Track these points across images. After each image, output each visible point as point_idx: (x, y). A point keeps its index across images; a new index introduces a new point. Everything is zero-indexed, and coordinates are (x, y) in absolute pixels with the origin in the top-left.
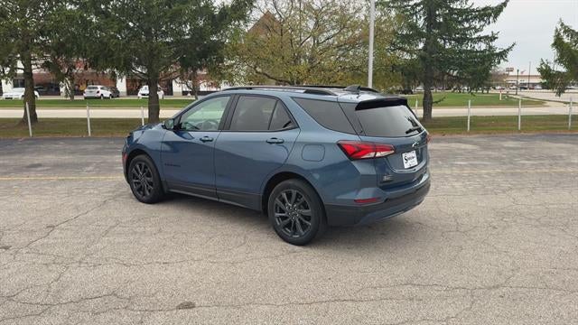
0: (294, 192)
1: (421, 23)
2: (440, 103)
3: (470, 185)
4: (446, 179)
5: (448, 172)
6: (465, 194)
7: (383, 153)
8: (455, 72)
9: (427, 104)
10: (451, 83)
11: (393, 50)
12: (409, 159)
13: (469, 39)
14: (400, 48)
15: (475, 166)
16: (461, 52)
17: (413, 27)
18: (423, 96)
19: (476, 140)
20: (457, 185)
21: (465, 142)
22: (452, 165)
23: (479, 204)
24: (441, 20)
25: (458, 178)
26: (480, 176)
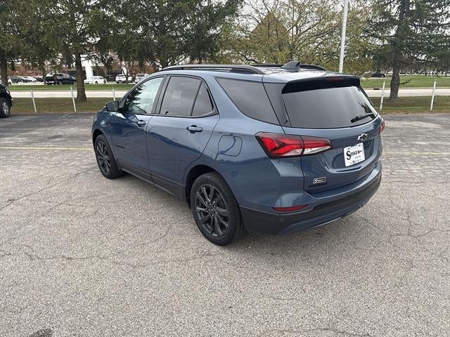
0: (212, 188)
1: (394, 11)
2: (407, 84)
3: (429, 170)
4: (404, 161)
5: (407, 153)
6: (423, 182)
7: (315, 150)
8: (424, 56)
9: (395, 86)
10: (418, 66)
11: (366, 37)
12: (354, 153)
13: (439, 25)
14: (373, 35)
15: (436, 146)
16: (431, 37)
17: (387, 15)
18: (391, 78)
19: (438, 119)
20: (415, 169)
21: (427, 121)
22: (412, 145)
23: (439, 196)
24: (414, 8)
25: (417, 160)
26: (441, 160)
